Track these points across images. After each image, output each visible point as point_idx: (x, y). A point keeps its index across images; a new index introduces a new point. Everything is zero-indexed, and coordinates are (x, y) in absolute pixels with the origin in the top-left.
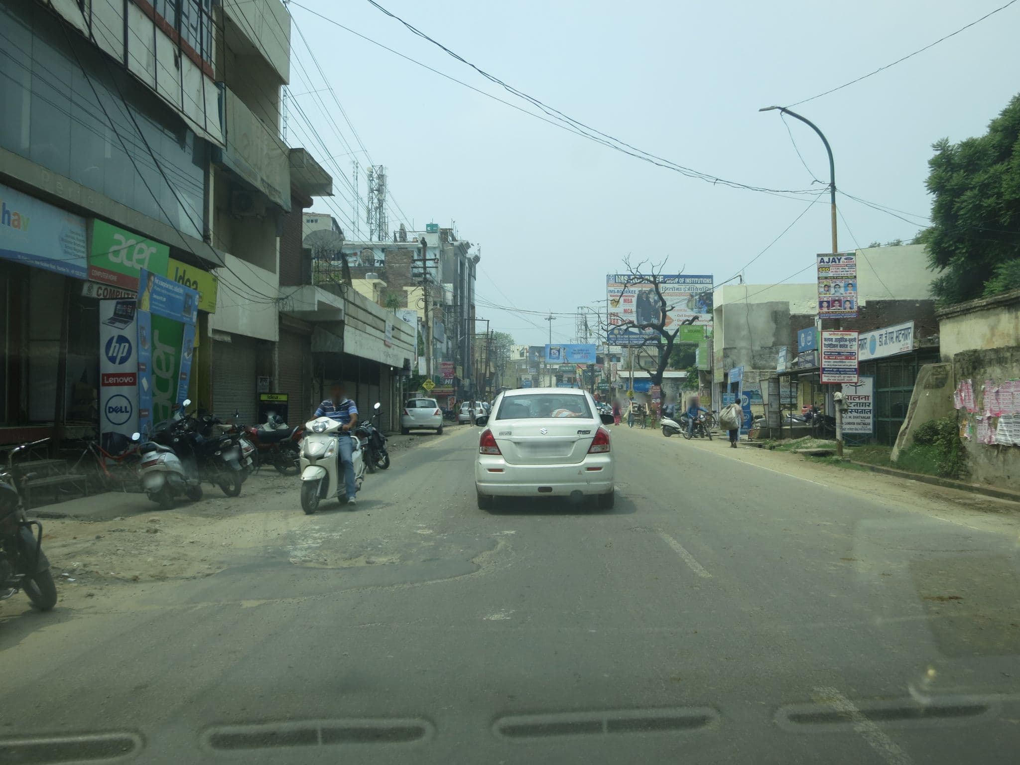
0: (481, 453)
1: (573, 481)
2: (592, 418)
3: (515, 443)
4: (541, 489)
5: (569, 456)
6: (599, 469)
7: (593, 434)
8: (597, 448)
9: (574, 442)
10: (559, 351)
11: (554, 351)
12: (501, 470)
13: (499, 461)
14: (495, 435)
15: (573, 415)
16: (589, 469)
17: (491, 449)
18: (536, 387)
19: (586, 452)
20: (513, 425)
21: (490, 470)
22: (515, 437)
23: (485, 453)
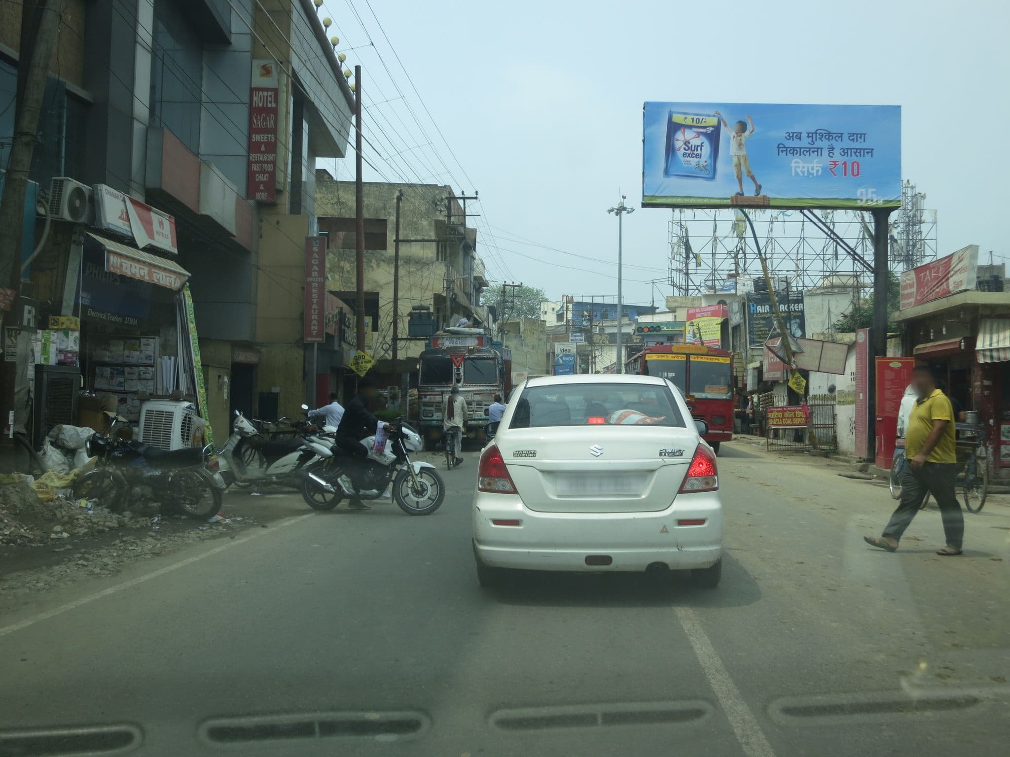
1: (652, 545)
3: (542, 471)
4: (590, 560)
5: (643, 497)
6: (701, 522)
9: (652, 471)
10: (714, 137)
11: (689, 135)
12: (516, 523)
13: (512, 506)
14: (507, 456)
16: (681, 522)
17: (501, 484)
18: (585, 371)
19: (677, 491)
20: (542, 438)
21: (497, 522)
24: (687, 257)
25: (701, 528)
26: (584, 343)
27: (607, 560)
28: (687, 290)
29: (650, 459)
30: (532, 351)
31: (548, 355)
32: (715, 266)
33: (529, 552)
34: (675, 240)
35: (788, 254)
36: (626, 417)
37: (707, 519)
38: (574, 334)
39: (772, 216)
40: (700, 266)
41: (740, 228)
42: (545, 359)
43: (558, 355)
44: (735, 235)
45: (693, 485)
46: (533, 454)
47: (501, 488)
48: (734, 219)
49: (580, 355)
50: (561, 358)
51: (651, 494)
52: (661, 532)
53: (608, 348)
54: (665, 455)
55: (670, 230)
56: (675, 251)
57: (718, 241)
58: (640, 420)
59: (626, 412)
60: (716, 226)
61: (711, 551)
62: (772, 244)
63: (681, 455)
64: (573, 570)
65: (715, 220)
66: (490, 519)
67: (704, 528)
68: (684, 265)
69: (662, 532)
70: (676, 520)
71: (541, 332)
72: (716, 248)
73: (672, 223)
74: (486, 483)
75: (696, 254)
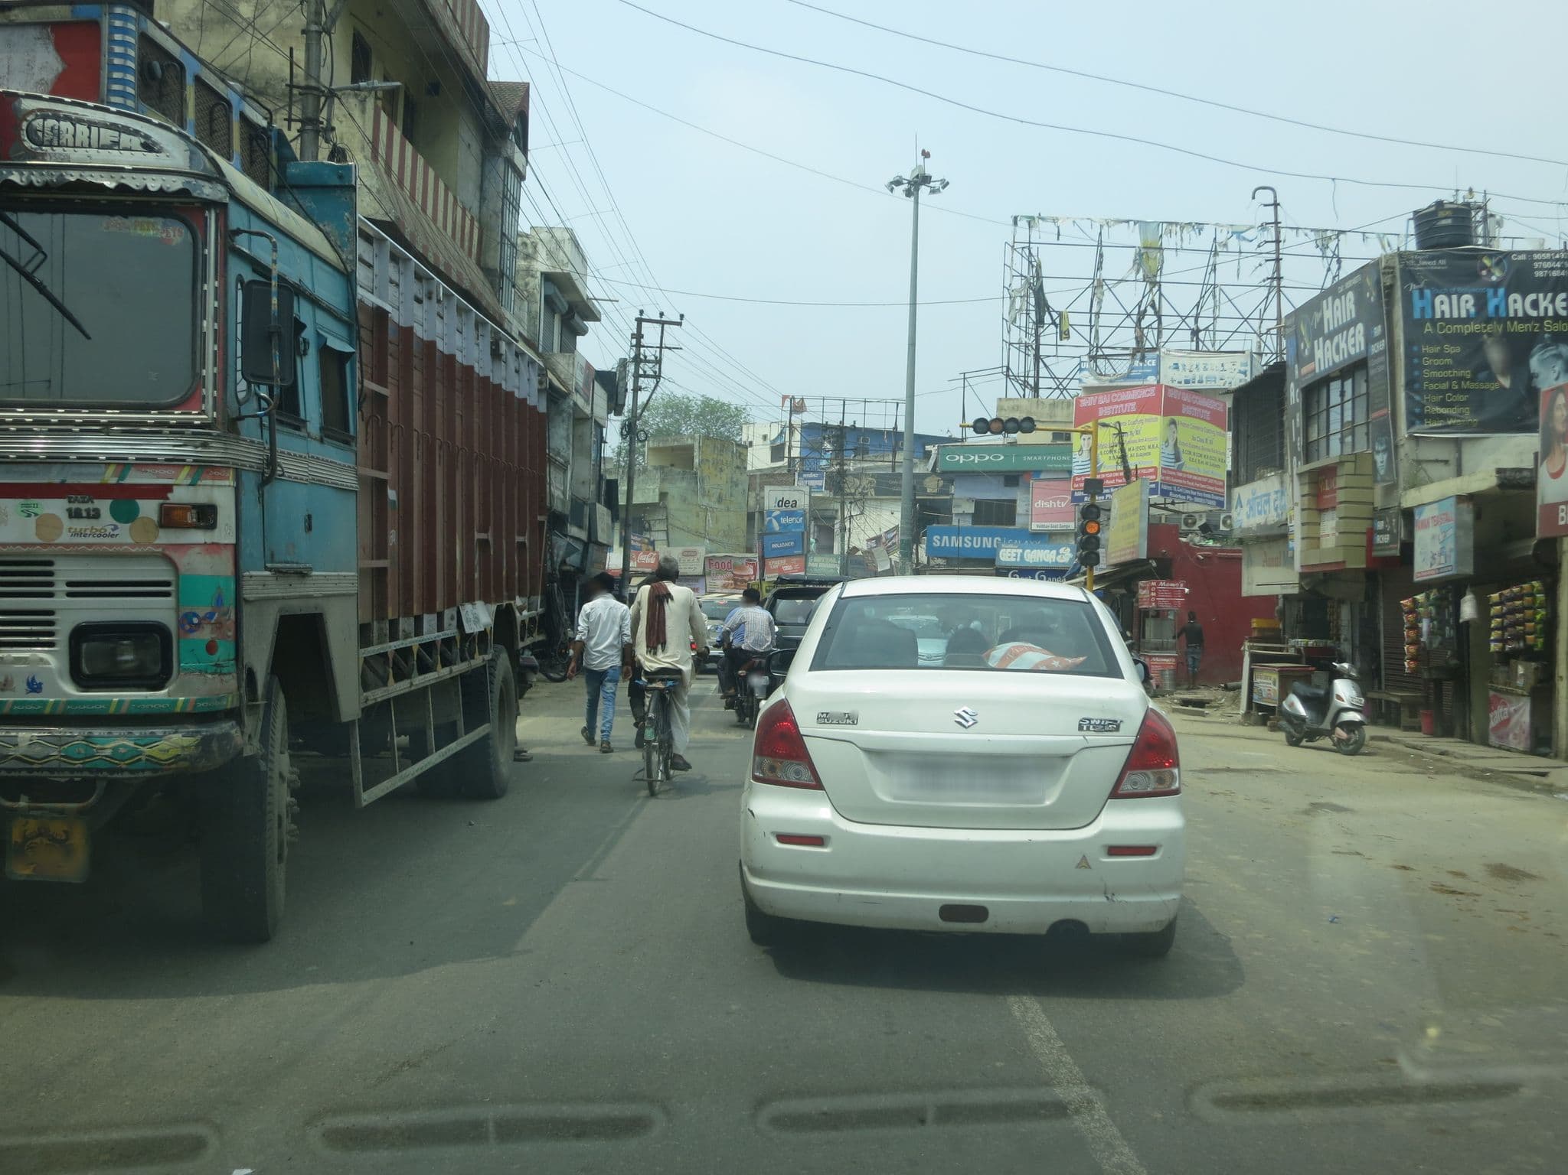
0: (757, 779)
1: (1060, 890)
2: (1122, 677)
4: (949, 912)
5: (1048, 803)
6: (1149, 850)
7: (1129, 733)
8: (1145, 780)
9: (1066, 757)
12: (818, 841)
15: (1056, 664)
16: (1114, 851)
17: (791, 771)
21: (783, 838)
22: (869, 732)
23: (770, 778)
24: (1040, 322)
25: (1149, 861)
26: (825, 493)
27: (979, 913)
28: (1036, 389)
29: (1062, 735)
30: (717, 506)
31: (750, 517)
32: (1098, 339)
33: (840, 894)
34: (1017, 283)
35: (1246, 320)
36: (1016, 655)
37: (1161, 846)
38: (805, 475)
39: (1215, 239)
40: (1068, 338)
41: (1151, 263)
42: (744, 524)
43: (770, 513)
44: (1140, 276)
45: (1135, 783)
46: (851, 719)
47: (793, 778)
48: (1139, 244)
49: (816, 519)
50: (777, 518)
51: (1059, 799)
52: (1077, 867)
53: (873, 503)
54: (1088, 729)
55: (1008, 263)
56: (1018, 305)
57: (1105, 287)
58: (1042, 663)
59: (1017, 647)
60: (1101, 255)
61: (1164, 902)
62: (1214, 297)
63: (1117, 729)
64: (917, 928)
65: (1100, 245)
66: (773, 833)
67: (1153, 861)
68: (1033, 338)
69: (1079, 866)
70: (1105, 846)
71: (738, 467)
72: (1100, 302)
73: (1013, 247)
74: (766, 767)
75: (1060, 314)
